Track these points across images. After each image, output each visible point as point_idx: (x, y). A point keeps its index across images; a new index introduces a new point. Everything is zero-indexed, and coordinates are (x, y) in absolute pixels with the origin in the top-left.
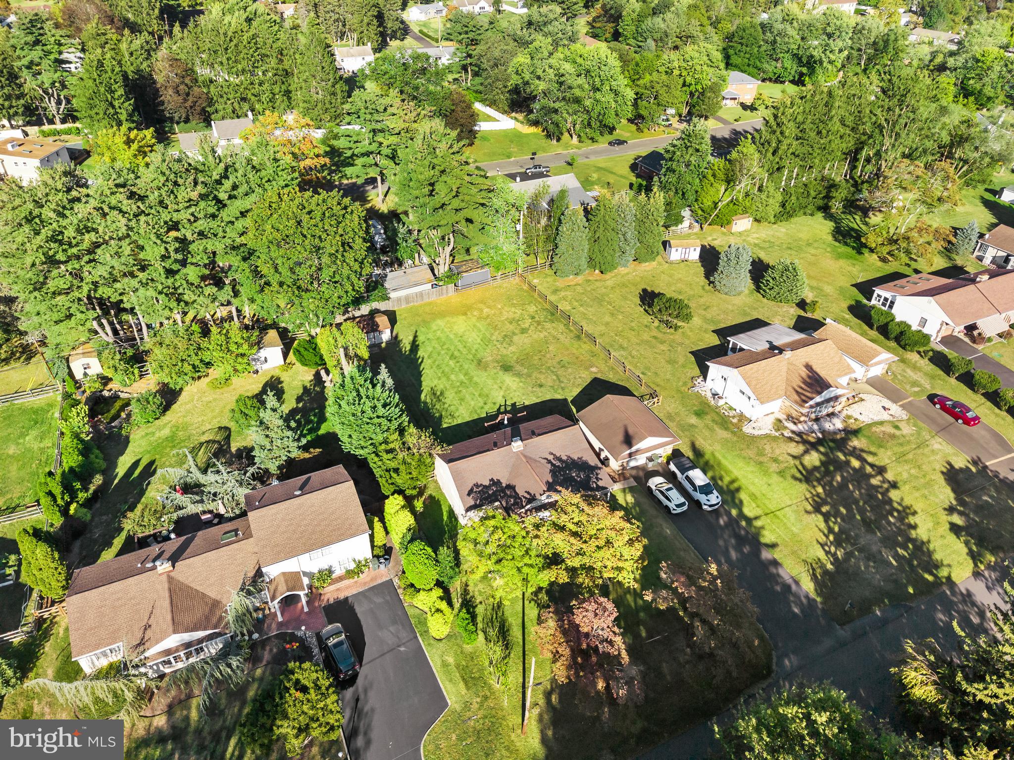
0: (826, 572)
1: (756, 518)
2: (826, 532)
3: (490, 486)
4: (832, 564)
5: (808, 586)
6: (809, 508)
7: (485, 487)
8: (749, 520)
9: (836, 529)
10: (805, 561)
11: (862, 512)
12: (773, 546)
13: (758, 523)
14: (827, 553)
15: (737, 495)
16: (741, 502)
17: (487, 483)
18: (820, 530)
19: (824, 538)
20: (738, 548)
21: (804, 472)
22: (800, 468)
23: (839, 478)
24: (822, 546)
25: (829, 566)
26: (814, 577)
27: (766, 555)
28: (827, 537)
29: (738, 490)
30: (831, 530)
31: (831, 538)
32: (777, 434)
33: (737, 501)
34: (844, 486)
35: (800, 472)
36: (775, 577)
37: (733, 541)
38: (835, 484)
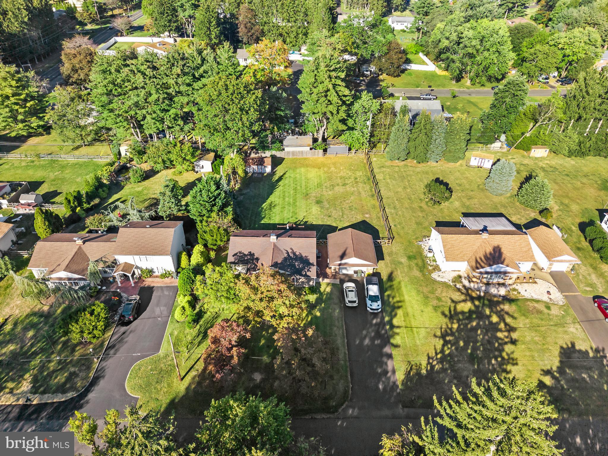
0: (418, 374)
1: (398, 327)
2: (438, 351)
3: (248, 255)
4: (427, 370)
5: (400, 376)
6: (439, 334)
7: (245, 255)
8: (392, 326)
9: (447, 352)
10: (409, 362)
11: (475, 349)
12: (396, 346)
13: (396, 330)
14: (429, 363)
15: (396, 310)
16: (396, 315)
17: (246, 253)
18: (435, 349)
19: (434, 354)
20: (372, 340)
21: (452, 312)
22: (452, 309)
23: (474, 324)
24: (429, 358)
25: (424, 372)
26: (408, 374)
27: (387, 349)
28: (437, 354)
29: (399, 307)
30: (442, 351)
31: (439, 356)
32: (452, 284)
33: (393, 313)
34: (475, 329)
35: (450, 311)
36: (383, 364)
37: (373, 334)
38: (469, 326)
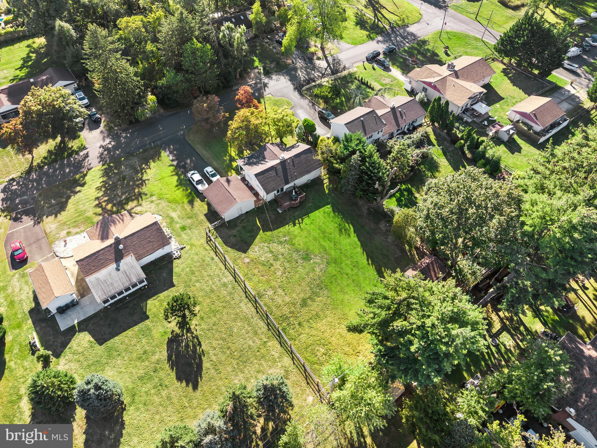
0: (153, 159)
1: (173, 175)
4: (149, 162)
5: (163, 154)
6: (147, 182)
8: (177, 174)
13: (174, 173)
15: (178, 183)
16: (177, 181)
19: (147, 171)
20: (186, 163)
24: (150, 168)
25: (151, 161)
28: (145, 171)
29: (177, 186)
30: (142, 174)
34: (123, 194)
35: (141, 198)
36: (175, 155)
37: (187, 166)
38: (127, 194)
